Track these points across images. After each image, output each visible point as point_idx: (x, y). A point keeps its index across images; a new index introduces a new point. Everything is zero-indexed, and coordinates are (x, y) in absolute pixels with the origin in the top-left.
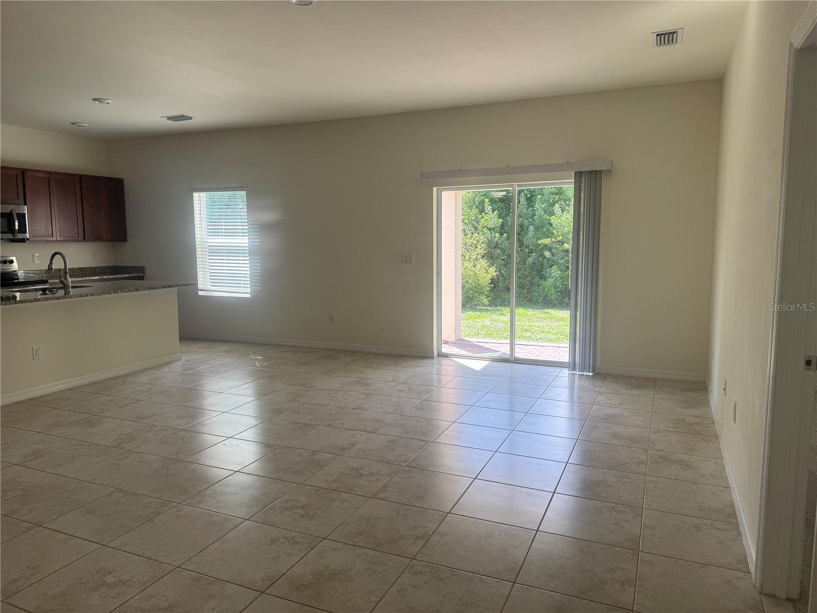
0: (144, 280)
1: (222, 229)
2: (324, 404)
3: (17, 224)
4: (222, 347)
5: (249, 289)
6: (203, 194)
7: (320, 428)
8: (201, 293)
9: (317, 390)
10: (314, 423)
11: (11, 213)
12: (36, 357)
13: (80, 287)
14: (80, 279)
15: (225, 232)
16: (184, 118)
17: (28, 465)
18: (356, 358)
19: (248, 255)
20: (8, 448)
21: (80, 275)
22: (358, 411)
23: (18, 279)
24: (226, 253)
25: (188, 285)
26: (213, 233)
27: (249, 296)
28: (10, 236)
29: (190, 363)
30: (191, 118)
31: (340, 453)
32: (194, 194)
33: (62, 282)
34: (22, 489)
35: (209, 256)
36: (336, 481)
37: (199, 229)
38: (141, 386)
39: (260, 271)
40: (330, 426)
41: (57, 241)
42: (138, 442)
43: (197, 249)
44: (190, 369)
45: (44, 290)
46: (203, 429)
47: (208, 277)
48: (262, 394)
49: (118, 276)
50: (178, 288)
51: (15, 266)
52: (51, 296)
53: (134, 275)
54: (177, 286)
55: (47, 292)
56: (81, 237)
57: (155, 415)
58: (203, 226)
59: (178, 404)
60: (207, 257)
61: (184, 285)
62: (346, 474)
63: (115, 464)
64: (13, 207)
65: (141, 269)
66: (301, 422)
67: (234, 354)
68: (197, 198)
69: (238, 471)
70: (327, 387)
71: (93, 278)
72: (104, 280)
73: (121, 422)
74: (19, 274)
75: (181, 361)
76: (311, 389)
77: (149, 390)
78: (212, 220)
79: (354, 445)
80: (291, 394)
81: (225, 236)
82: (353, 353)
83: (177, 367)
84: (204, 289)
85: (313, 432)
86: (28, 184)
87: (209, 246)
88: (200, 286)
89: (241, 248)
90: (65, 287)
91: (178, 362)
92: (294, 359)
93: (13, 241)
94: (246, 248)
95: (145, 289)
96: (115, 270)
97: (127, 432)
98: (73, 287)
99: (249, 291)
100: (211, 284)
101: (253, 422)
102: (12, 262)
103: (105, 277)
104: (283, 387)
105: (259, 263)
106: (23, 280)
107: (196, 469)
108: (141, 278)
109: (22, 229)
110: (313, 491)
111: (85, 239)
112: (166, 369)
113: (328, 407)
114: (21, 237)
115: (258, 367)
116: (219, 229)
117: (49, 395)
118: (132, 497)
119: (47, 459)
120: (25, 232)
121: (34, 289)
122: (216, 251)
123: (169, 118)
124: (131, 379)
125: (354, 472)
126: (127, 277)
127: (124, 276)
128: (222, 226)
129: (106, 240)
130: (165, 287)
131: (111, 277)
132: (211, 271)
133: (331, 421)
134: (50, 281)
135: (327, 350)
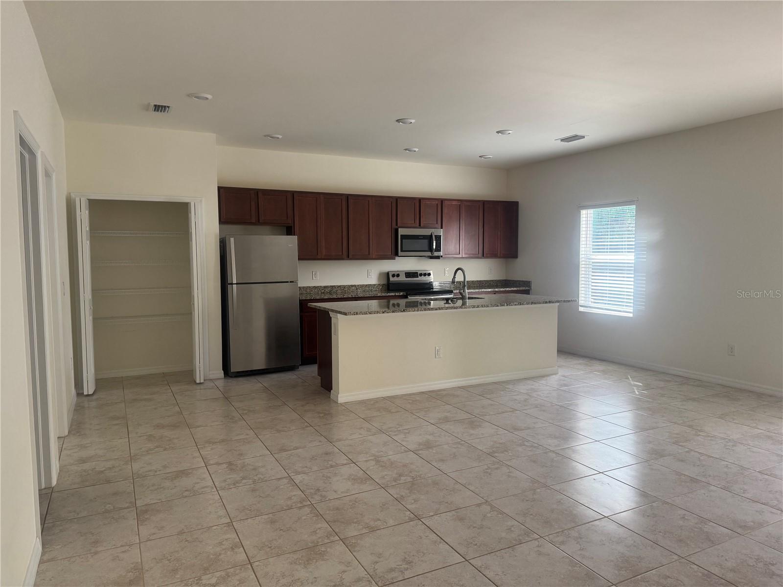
0: (529, 294)
1: (607, 245)
2: (718, 457)
3: (434, 244)
4: (599, 366)
5: (632, 308)
6: (591, 211)
7: (712, 488)
8: (581, 309)
9: (709, 436)
10: (703, 479)
11: (431, 236)
12: (437, 356)
13: (475, 298)
14: (477, 290)
15: (610, 249)
16: (578, 137)
17: (420, 454)
18: (765, 403)
19: (633, 272)
20: (408, 433)
21: (477, 287)
22: (766, 477)
23: (433, 288)
24: (610, 270)
25: (569, 301)
26: (598, 249)
27: (631, 315)
28: (429, 254)
29: (566, 379)
30: (583, 137)
31: (739, 530)
32: (581, 211)
33: (461, 294)
34: (413, 477)
35: (593, 272)
36: (733, 570)
37: (584, 246)
38: (518, 395)
39: (644, 289)
40: (725, 488)
41: (462, 258)
42: (510, 454)
43: (580, 265)
44: (566, 385)
45: (447, 300)
46: (573, 455)
47: (590, 293)
48: (641, 428)
49: (507, 289)
50: (558, 304)
51: (432, 278)
52: (452, 305)
53: (521, 288)
54: (558, 302)
55: (450, 302)
56: (480, 255)
57: (529, 428)
58: (588, 243)
59: (551, 421)
60: (591, 273)
61: (564, 301)
62: (749, 565)
63: (487, 472)
64: (433, 230)
65: (528, 284)
66: (686, 474)
67: (612, 375)
68: (584, 216)
69: (607, 517)
70: (722, 435)
71: (487, 290)
72: (495, 293)
73: (497, 429)
74: (434, 285)
75: (557, 375)
76: (700, 433)
77: (526, 400)
78: (597, 236)
79: (761, 525)
80: (675, 435)
81: (610, 252)
82: (760, 396)
83: (553, 381)
84: (584, 305)
85: (703, 491)
86: (445, 211)
87: (593, 262)
88: (581, 302)
89: (626, 265)
90: (463, 298)
91: (554, 376)
92: (680, 391)
93: (432, 257)
94: (631, 265)
95: (528, 304)
96: (505, 283)
97: (501, 441)
98: (469, 298)
99: (632, 311)
100: (593, 301)
101: (629, 460)
102: (429, 274)
103: (497, 290)
104: (665, 425)
105: (644, 280)
106: (437, 290)
107: (562, 502)
108: (527, 292)
109: (438, 249)
110: (700, 574)
111: (484, 256)
112: (543, 382)
113: (723, 463)
114: (437, 255)
115: (637, 395)
116: (604, 245)
117: (444, 390)
118: (498, 514)
119: (434, 452)
120: (440, 251)
121: (441, 298)
122: (600, 268)
123: (562, 140)
124: (511, 387)
125: (761, 565)
126: (515, 290)
127: (512, 289)
128: (607, 242)
129: (500, 257)
130: (546, 303)
131: (502, 289)
132: (593, 288)
133: (727, 482)
134: (455, 292)
135: (724, 386)
